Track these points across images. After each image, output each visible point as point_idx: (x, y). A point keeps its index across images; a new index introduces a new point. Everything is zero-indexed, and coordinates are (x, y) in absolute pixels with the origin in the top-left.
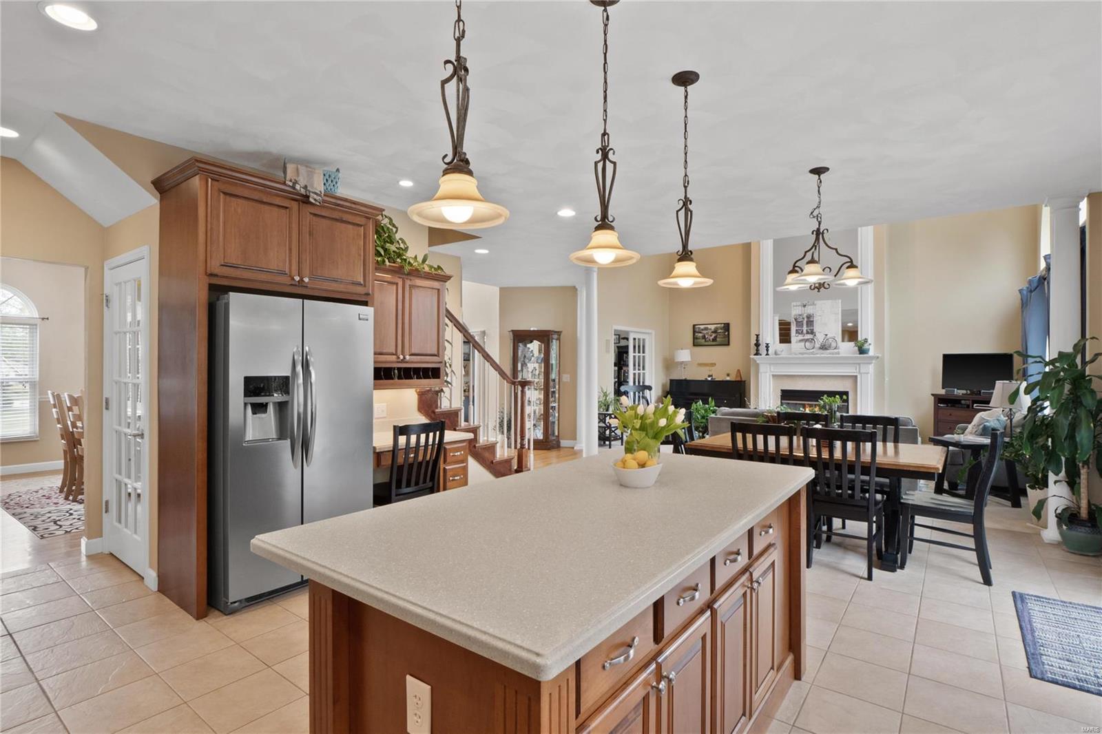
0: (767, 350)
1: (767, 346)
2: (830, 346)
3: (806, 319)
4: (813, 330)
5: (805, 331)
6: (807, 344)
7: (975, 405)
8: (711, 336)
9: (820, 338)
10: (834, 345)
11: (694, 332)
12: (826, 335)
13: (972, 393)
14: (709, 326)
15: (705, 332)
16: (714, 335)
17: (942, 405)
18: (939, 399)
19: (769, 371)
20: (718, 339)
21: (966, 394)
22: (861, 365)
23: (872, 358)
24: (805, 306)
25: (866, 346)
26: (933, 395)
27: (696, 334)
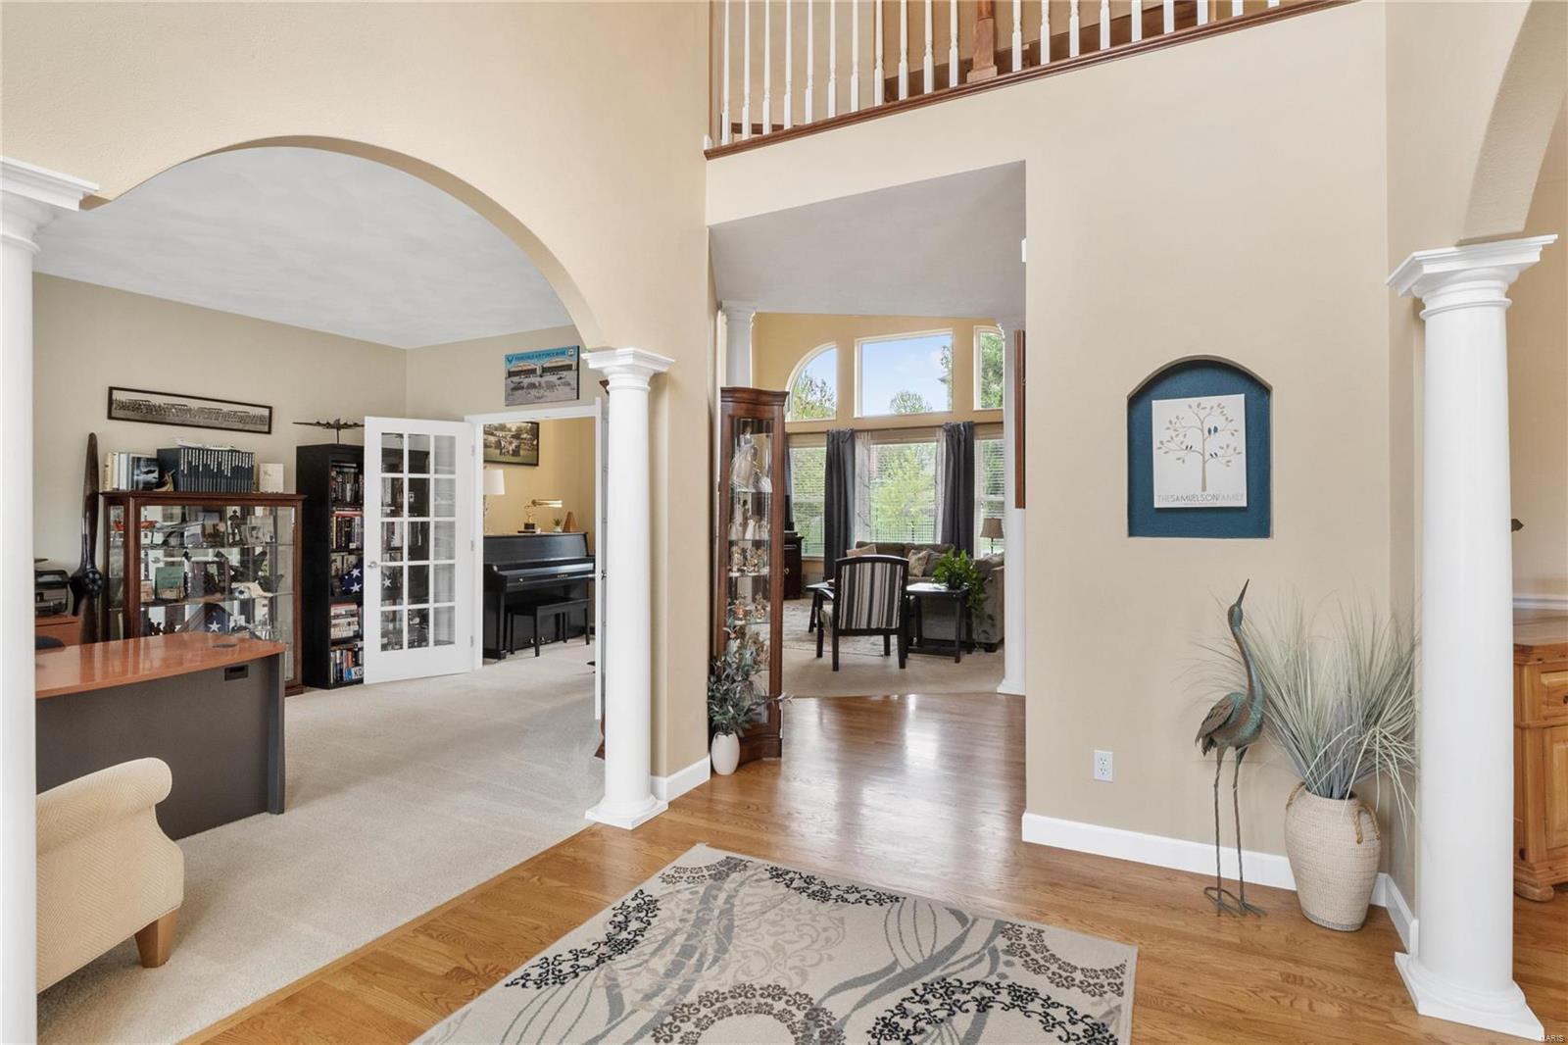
15: (500, 434)
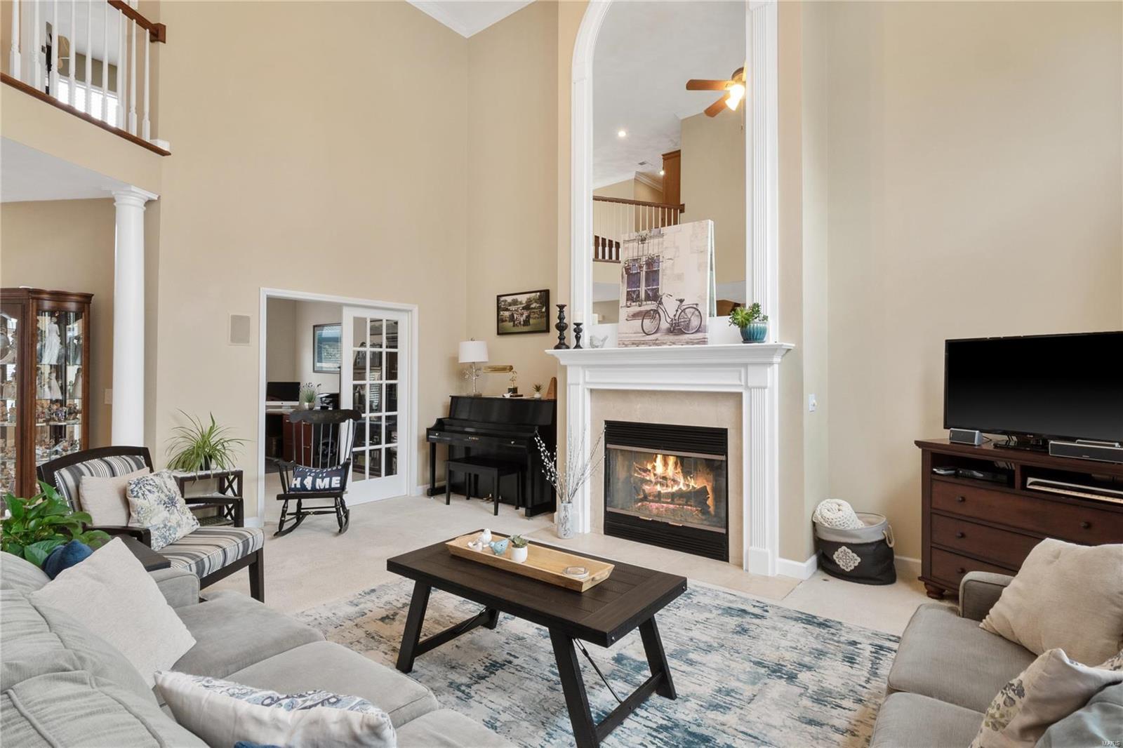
0: (578, 338)
1: (578, 330)
2: (688, 326)
3: (644, 269)
4: (657, 290)
5: (643, 295)
6: (647, 322)
7: (1030, 480)
8: (522, 315)
9: (670, 306)
10: (695, 322)
11: (499, 309)
12: (681, 301)
13: (1023, 444)
14: (519, 298)
16: (526, 314)
17: (942, 472)
18: (933, 456)
19: (581, 381)
20: (532, 321)
21: (1006, 447)
22: (750, 368)
23: (773, 350)
24: (643, 240)
25: (756, 324)
26: (918, 443)
27: (502, 313)
